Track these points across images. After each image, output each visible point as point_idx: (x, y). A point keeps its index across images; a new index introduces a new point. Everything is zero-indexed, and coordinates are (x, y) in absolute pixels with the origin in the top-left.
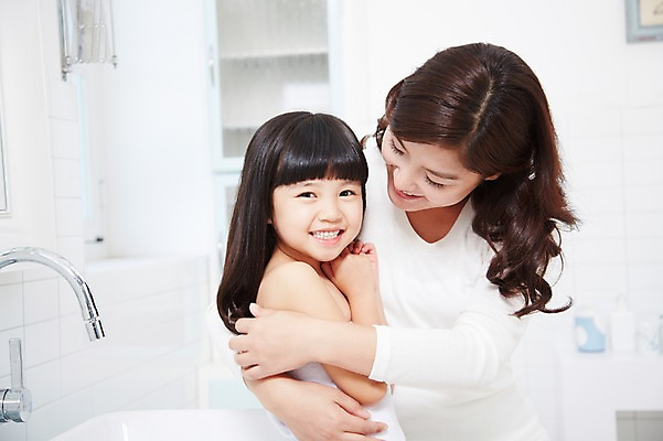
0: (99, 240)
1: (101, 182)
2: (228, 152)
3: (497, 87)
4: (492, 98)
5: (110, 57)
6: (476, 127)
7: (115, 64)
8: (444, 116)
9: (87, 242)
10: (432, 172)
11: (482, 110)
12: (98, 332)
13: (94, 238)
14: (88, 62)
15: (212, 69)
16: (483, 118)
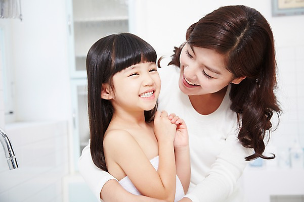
0: (11, 113)
1: (12, 83)
2: (78, 68)
3: (251, 26)
4: (247, 31)
5: (19, 15)
6: (236, 45)
7: (21, 19)
8: (221, 34)
9: (6, 114)
10: (207, 68)
11: (241, 36)
12: (14, 165)
13: (8, 111)
14: (7, 18)
15: (70, 26)
16: (241, 40)
